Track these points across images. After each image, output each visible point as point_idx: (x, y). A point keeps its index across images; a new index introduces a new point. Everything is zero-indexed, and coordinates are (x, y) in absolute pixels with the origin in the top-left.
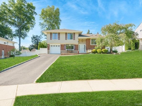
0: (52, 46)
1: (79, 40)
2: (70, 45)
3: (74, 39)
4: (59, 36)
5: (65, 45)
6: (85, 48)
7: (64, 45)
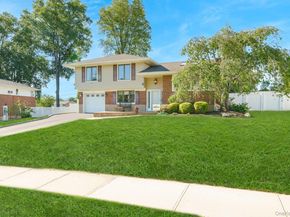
2: (126, 93)
5: (114, 92)
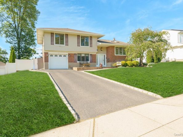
0: (52, 56)
1: (98, 47)
2: (83, 55)
3: (91, 46)
4: (67, 39)
6: (106, 59)
7: (75, 54)
